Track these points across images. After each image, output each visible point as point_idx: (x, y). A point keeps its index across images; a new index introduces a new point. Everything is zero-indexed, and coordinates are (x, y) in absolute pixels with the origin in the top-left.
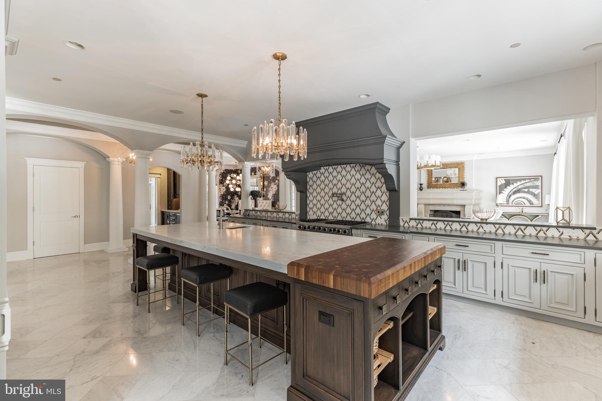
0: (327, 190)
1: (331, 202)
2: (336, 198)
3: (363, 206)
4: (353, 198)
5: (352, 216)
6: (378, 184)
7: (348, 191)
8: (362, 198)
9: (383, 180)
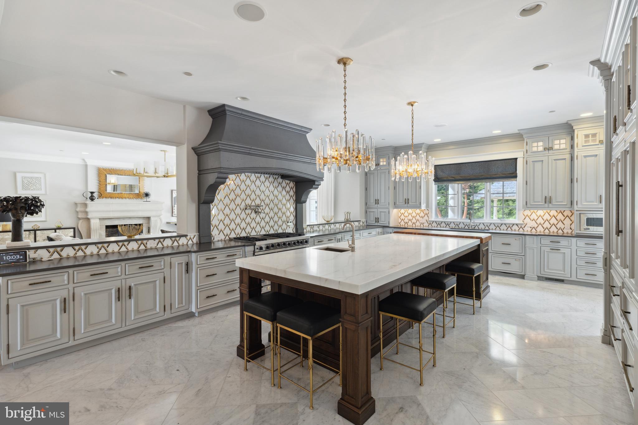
0: (238, 201)
1: (243, 215)
2: (250, 211)
3: (276, 219)
4: (267, 210)
5: (266, 229)
6: (288, 197)
7: (263, 204)
8: (276, 210)
9: (292, 193)
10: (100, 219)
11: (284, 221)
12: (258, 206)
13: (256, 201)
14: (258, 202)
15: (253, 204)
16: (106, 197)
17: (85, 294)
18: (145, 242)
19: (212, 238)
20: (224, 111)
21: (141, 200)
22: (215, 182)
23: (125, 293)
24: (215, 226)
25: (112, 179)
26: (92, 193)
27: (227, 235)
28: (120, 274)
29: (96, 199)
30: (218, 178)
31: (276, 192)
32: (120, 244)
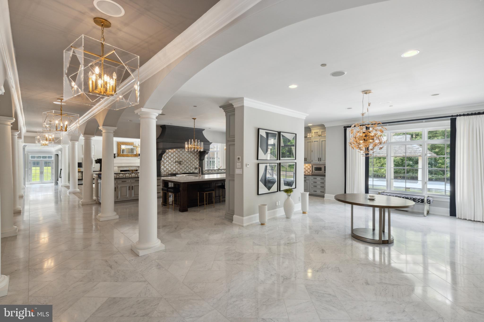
0: (172, 159)
1: (175, 165)
2: (177, 163)
3: (189, 167)
4: (185, 163)
5: (185, 171)
6: (195, 158)
7: (183, 160)
8: (189, 163)
9: (197, 156)
10: (118, 167)
11: (193, 168)
12: (181, 161)
13: (180, 160)
14: (181, 160)
15: (179, 161)
16: (121, 156)
17: (120, 187)
18: (137, 173)
19: (161, 174)
20: (165, 127)
21: (137, 158)
22: (161, 153)
23: (131, 188)
24: (163, 169)
25: (123, 147)
26: (115, 154)
27: (167, 172)
28: (130, 182)
29: (116, 157)
30: (162, 151)
31: (189, 156)
32: (130, 174)
